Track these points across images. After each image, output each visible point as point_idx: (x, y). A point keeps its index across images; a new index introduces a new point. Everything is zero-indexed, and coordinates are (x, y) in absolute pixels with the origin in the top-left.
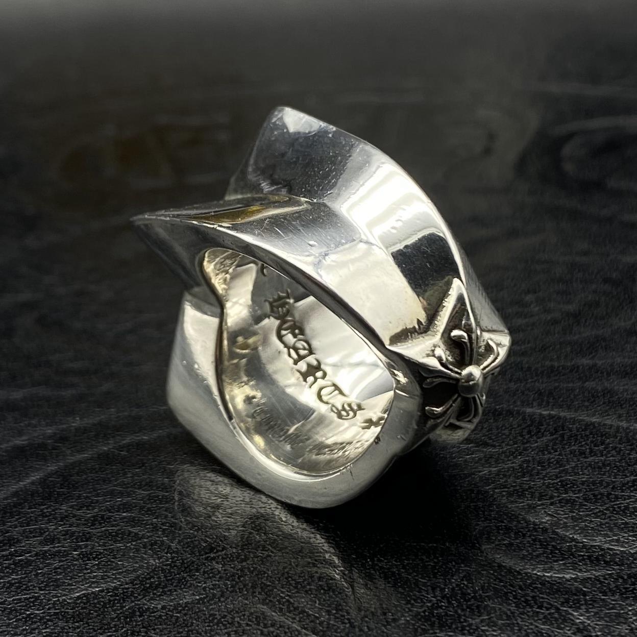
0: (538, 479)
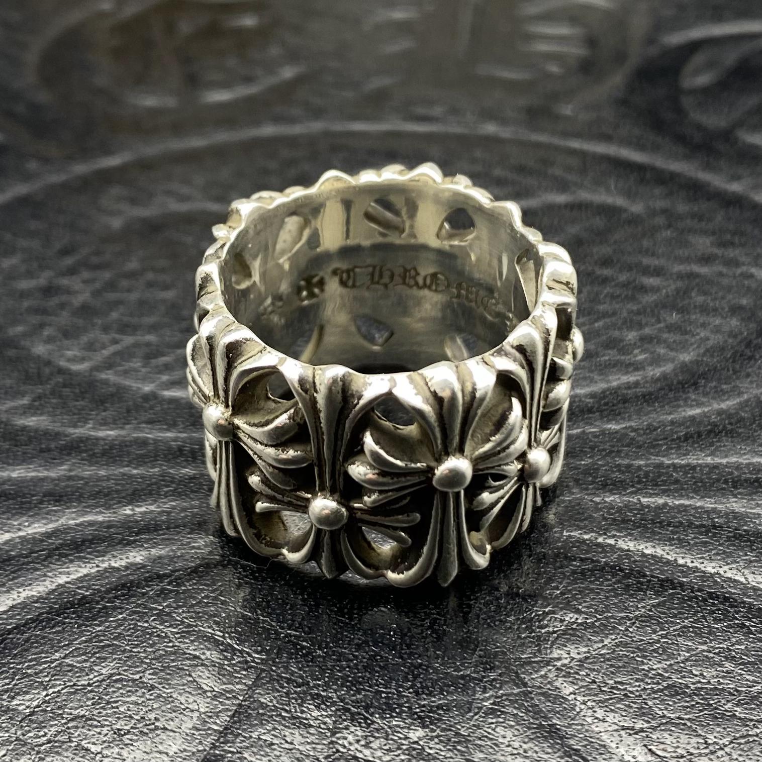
0: (637, 680)
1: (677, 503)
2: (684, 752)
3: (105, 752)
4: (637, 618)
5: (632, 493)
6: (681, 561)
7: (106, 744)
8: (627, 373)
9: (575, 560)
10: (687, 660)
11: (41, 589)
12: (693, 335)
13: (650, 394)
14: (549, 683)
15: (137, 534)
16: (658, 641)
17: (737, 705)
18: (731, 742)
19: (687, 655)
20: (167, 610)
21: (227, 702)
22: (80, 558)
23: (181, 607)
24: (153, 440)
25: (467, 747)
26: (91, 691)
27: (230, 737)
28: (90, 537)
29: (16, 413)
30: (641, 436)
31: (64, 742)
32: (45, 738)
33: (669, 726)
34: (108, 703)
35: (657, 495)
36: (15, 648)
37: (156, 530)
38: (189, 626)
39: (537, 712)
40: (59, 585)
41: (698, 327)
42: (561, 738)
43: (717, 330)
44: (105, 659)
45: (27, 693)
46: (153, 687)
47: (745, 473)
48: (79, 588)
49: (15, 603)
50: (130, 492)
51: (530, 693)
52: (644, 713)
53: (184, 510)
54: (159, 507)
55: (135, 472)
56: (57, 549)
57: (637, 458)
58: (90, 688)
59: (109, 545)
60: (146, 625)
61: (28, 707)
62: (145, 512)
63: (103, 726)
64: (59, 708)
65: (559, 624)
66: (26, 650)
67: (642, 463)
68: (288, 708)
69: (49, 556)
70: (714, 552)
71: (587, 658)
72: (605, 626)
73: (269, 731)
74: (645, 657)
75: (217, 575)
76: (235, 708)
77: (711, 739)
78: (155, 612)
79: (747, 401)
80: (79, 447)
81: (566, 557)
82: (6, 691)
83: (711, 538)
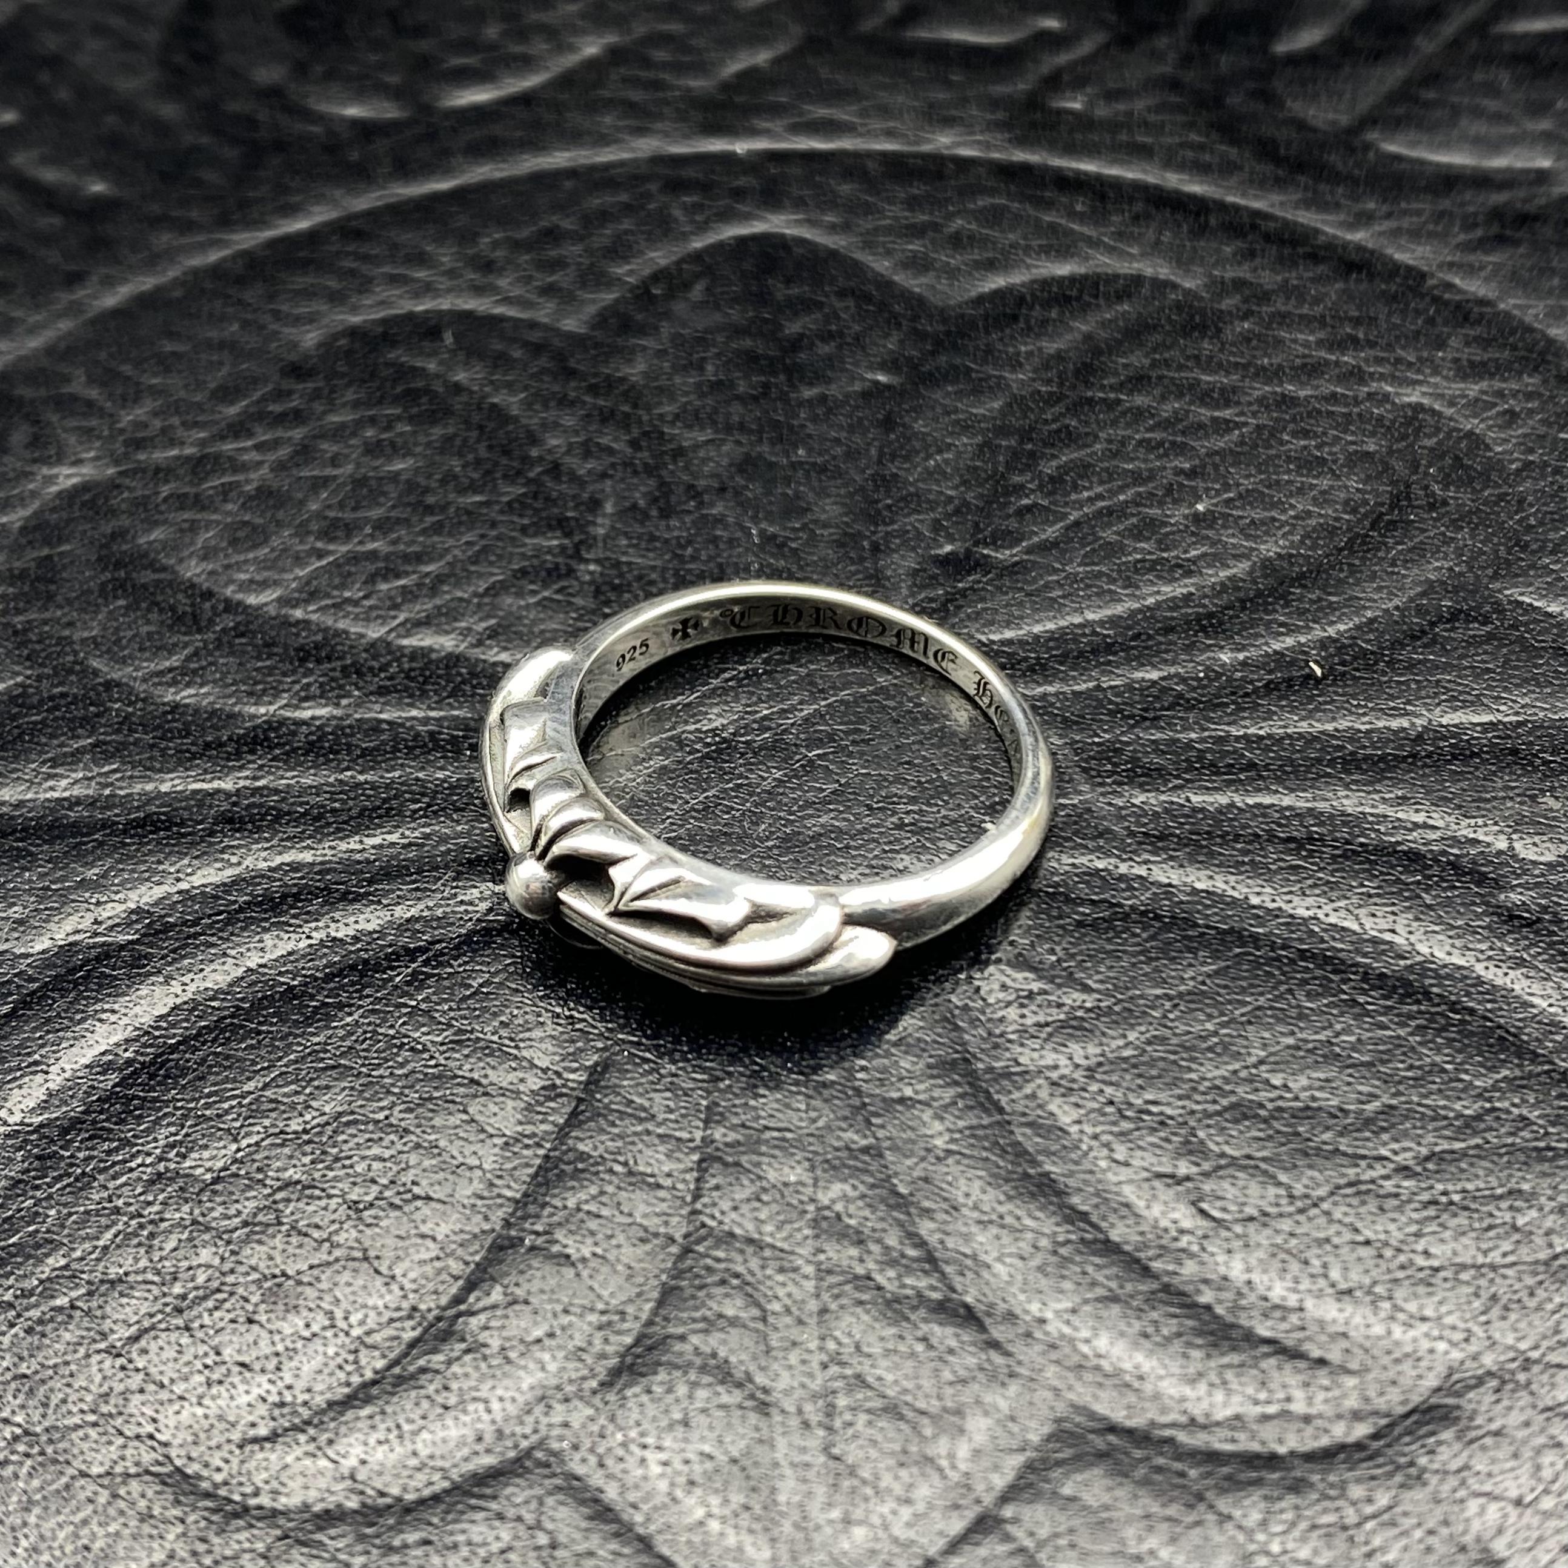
1: (1250, 801)
2: (1255, 1212)
3: (335, 1238)
4: (1181, 995)
5: (1176, 788)
6: (1255, 900)
7: (336, 1226)
8: (1172, 580)
9: (1081, 905)
10: (1262, 1062)
11: (219, 978)
12: (1284, 511)
13: (1210, 615)
14: (1040, 1106)
15: (370, 882)
16: (1216, 1033)
17: (1341, 1134)
18: (1332, 1194)
19: (1263, 1054)
20: (423, 1006)
21: (525, 1152)
22: (279, 925)
23: (446, 1001)
24: (388, 722)
25: (909, 1214)
26: (309, 1142)
27: (532, 1209)
28: (295, 890)
29: (160, 684)
30: (1194, 689)
31: (268, 1225)
32: (237, 1220)
33: (1230, 1171)
34: (337, 1159)
35: (1215, 789)
36: (183, 1076)
37: (401, 876)
38: (460, 1032)
39: (1020, 1153)
40: (249, 970)
41: (1291, 495)
42: (1060, 1193)
43: (1324, 498)
44: (328, 1087)
45: (206, 1147)
46: (406, 1131)
47: (1364, 747)
48: (280, 974)
49: (179, 1001)
50: (354, 812)
51: (1009, 1123)
52: (1192, 1149)
53: (444, 839)
54: (403, 836)
55: (361, 778)
56: (241, 910)
57: (1185, 729)
58: (306, 1137)
59: (325, 903)
60: (392, 1032)
61: (209, 1170)
62: (381, 846)
63: (330, 1197)
64: (259, 1170)
65: (1055, 1011)
66: (200, 1079)
67: (1193, 736)
68: (621, 1159)
69: (228, 922)
70: (1310, 882)
71: (1100, 1064)
72: (1130, 1010)
73: (594, 1198)
74: (1193, 1059)
75: (502, 947)
76: (538, 1161)
77: (1299, 1189)
78: (404, 1010)
79: (1372, 621)
80: (267, 739)
81: (1068, 900)
82: (172, 1146)
83: (1304, 858)
